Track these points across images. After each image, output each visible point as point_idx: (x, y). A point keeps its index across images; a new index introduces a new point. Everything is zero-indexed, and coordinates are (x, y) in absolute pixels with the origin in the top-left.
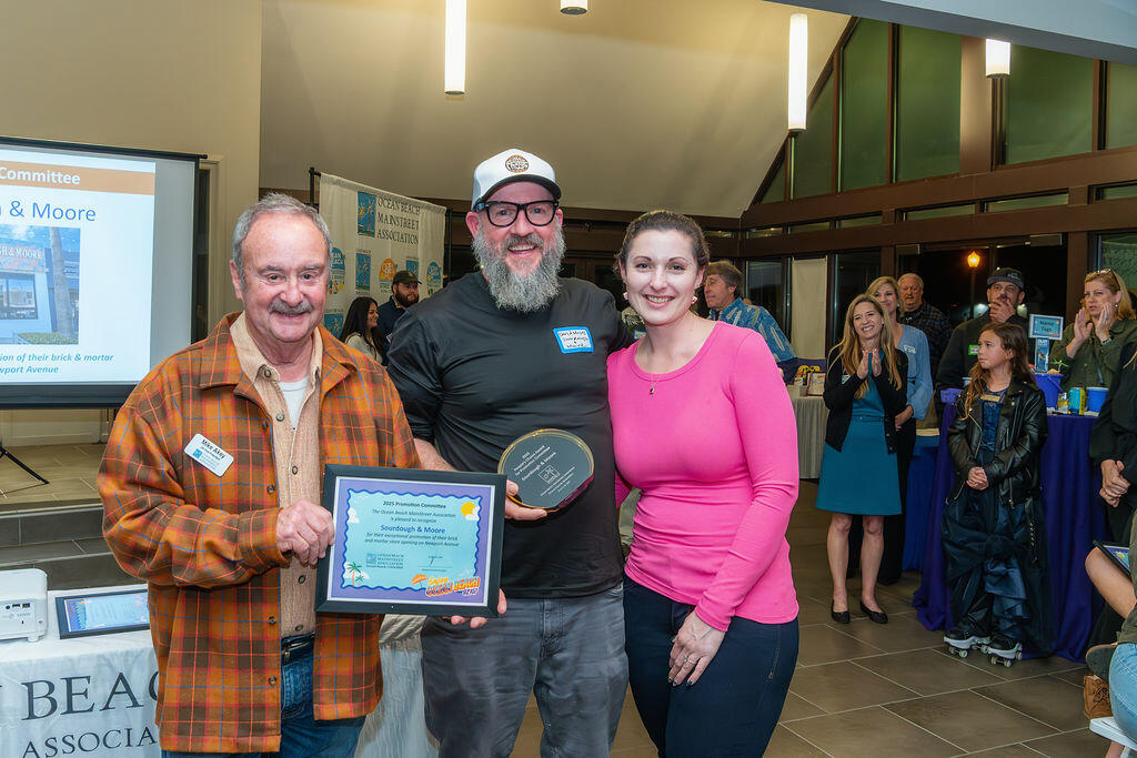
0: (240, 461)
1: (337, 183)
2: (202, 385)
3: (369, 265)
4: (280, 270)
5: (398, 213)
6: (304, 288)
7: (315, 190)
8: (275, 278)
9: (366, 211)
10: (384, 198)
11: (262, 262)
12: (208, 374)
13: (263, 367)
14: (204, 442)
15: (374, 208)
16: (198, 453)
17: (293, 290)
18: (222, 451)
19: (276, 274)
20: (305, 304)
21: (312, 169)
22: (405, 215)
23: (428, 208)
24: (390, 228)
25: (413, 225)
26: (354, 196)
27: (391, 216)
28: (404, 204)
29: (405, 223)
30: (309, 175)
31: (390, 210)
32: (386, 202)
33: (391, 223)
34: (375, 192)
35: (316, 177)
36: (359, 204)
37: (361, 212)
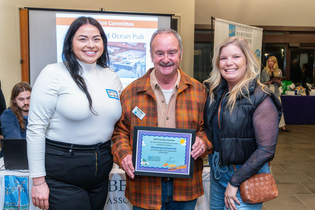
0: (147, 115)
1: (221, 22)
2: (138, 91)
4: (162, 51)
5: (244, 32)
6: (170, 57)
7: (213, 24)
8: (161, 54)
9: (232, 31)
10: (239, 26)
11: (156, 49)
12: (140, 88)
13: (157, 85)
14: (138, 109)
15: (235, 30)
16: (136, 112)
17: (166, 58)
18: (142, 112)
19: (161, 53)
20: (171, 63)
21: (212, 17)
23: (256, 29)
25: (250, 36)
26: (228, 26)
27: (241, 33)
28: (246, 28)
29: (247, 35)
30: (211, 19)
31: (241, 31)
32: (239, 28)
33: (241, 35)
34: (235, 24)
35: (213, 20)
36: (229, 29)
37: (230, 32)
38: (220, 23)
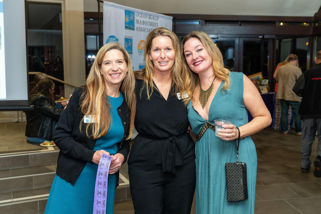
1: (113, 6)
3: (132, 43)
5: (147, 20)
9: (129, 19)
10: (138, 13)
15: (134, 17)
22: (150, 20)
23: (163, 17)
24: (142, 26)
25: (155, 25)
26: (123, 12)
27: (143, 21)
28: (150, 15)
29: (151, 24)
30: (97, 2)
31: (142, 18)
32: (140, 15)
33: (143, 24)
34: (134, 10)
35: (101, 3)
36: (126, 16)
37: (127, 20)
38: (110, 8)
